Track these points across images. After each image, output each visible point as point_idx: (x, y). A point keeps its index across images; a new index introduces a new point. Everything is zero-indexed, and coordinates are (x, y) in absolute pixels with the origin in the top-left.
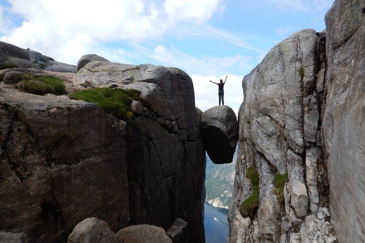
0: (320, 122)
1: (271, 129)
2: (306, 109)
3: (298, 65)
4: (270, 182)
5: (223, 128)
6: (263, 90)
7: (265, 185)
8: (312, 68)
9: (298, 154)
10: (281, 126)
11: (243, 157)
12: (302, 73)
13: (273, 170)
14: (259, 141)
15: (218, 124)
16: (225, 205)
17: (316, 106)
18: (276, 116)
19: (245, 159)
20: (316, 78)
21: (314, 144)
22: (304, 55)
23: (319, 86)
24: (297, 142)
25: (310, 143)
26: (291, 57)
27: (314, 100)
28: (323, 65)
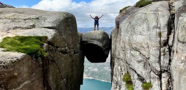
0: (170, 61)
1: (140, 58)
2: (162, 54)
3: (158, 30)
4: (140, 86)
5: (100, 44)
6: (134, 37)
7: (137, 87)
8: (166, 33)
9: (157, 75)
10: (146, 57)
11: (120, 68)
12: (160, 35)
13: (142, 79)
14: (132, 63)
15: (96, 43)
16: (89, 77)
17: (168, 53)
18: (143, 52)
19: (121, 69)
20: (168, 38)
21: (167, 71)
22: (162, 26)
23: (170, 42)
24: (157, 69)
25: (164, 70)
26: (153, 25)
27: (167, 50)
28: (173, 31)
